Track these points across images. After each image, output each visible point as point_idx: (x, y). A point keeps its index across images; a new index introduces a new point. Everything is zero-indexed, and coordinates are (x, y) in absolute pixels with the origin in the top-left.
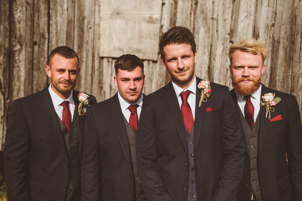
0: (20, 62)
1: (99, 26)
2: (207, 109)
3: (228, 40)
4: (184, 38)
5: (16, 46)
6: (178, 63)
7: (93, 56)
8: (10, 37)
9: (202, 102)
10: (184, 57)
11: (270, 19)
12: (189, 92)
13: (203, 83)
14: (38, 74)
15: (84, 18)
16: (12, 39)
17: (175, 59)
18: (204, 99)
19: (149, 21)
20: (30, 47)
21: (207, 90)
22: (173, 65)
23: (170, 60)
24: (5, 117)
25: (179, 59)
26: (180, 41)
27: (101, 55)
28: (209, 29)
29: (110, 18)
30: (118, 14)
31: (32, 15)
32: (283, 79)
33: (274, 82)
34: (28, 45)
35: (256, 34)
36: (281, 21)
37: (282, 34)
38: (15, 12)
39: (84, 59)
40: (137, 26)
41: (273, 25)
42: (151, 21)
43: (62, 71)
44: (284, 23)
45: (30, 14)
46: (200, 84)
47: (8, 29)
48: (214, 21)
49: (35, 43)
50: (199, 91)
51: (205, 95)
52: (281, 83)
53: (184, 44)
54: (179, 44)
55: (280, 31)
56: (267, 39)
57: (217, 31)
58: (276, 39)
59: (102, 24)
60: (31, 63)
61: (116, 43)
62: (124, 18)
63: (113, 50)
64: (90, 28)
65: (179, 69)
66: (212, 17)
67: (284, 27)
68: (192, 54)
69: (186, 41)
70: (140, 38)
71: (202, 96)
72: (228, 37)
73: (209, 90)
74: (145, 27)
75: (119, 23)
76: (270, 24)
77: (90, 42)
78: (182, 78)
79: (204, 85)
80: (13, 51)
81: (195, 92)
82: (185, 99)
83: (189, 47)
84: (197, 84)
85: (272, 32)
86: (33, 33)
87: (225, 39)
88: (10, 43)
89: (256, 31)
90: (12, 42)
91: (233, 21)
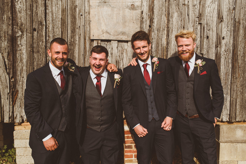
0: (22, 46)
1: (89, 14)
2: (158, 72)
3: (197, 23)
4: (143, 38)
5: (18, 32)
6: (141, 50)
7: (85, 39)
8: (13, 25)
9: (155, 69)
10: (143, 47)
11: (231, 4)
12: (147, 64)
13: (154, 59)
14: (38, 56)
15: (76, 7)
16: (15, 27)
17: (139, 48)
18: (156, 67)
19: (131, 8)
20: (30, 33)
21: (157, 62)
22: (138, 51)
23: (137, 49)
24: (10, 94)
25: (141, 48)
26: (141, 40)
27: (92, 38)
28: (182, 14)
29: (99, 6)
30: (105, 2)
31: (31, 5)
32: (243, 53)
33: (236, 56)
34: (29, 31)
35: (221, 16)
36: (240, 5)
37: (242, 16)
38: (16, 4)
39: (77, 42)
40: (121, 12)
41: (234, 9)
42: (133, 7)
43: (58, 53)
44: (243, 7)
45: (29, 5)
46: (153, 60)
47: (11, 18)
48: (185, 7)
49: (35, 30)
50: (153, 64)
51: (156, 65)
52: (242, 57)
53: (144, 41)
54: (141, 41)
55: (240, 14)
56: (230, 21)
57: (188, 15)
58: (237, 20)
59: (92, 12)
60: (32, 46)
61: (104, 28)
62: (110, 6)
63: (101, 33)
64: (82, 15)
65: (141, 53)
66: (183, 3)
67: (243, 10)
68: (148, 45)
69: (145, 39)
70: (124, 22)
71: (155, 66)
72: (197, 19)
73: (158, 62)
74: (128, 13)
75: (106, 10)
76: (232, 8)
77: (82, 27)
78: (143, 58)
79: (155, 60)
80: (15, 37)
81: (151, 64)
82: (145, 68)
83: (146, 42)
84: (151, 60)
85: (233, 14)
86: (32, 21)
87: (195, 22)
88: (12, 30)
89: (220, 14)
90: (14, 29)
91: (201, 6)
